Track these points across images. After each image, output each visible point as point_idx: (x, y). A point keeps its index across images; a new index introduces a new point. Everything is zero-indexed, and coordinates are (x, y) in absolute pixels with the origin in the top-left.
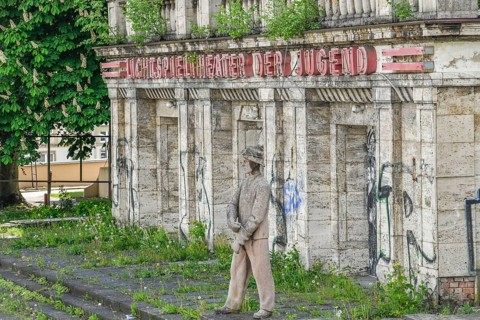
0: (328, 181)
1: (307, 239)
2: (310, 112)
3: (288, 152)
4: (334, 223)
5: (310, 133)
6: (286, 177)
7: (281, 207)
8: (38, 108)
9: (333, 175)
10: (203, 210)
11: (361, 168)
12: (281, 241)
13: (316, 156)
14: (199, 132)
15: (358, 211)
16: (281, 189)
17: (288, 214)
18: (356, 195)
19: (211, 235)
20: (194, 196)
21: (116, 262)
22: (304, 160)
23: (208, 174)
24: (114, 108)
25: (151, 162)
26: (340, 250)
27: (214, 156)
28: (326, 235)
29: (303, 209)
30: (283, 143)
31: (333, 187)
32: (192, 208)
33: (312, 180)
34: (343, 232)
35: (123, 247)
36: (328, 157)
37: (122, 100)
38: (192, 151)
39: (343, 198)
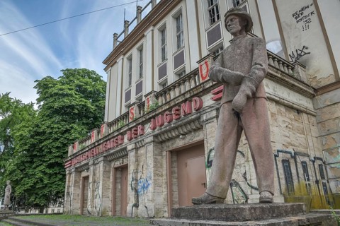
0: (162, 176)
1: (153, 201)
2: (155, 146)
3: (140, 168)
5: (155, 155)
6: (139, 178)
7: (136, 191)
9: (164, 172)
10: (97, 202)
12: (136, 205)
13: (157, 165)
14: (97, 175)
15: (176, 187)
16: (137, 184)
17: (140, 194)
20: (94, 197)
22: (152, 166)
23: (101, 187)
24: (67, 177)
25: (78, 190)
27: (103, 180)
28: (161, 199)
29: (151, 188)
30: (138, 165)
31: (165, 177)
32: (92, 202)
33: (156, 175)
37: (70, 174)
38: (94, 182)
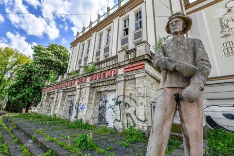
0: (92, 104)
1: (85, 116)
2: (90, 89)
3: (81, 98)
4: (92, 113)
5: (90, 93)
6: (80, 103)
8: (30, 98)
9: (93, 102)
10: (56, 112)
11: (99, 101)
12: (76, 117)
13: (90, 98)
14: (59, 98)
15: (97, 110)
16: (78, 106)
17: (79, 111)
18: (97, 107)
19: (57, 116)
20: (55, 109)
21: (35, 120)
22: (87, 98)
23: (59, 105)
25: (47, 104)
26: (93, 119)
27: (61, 101)
28: (89, 115)
29: (85, 109)
30: (80, 97)
31: (93, 105)
32: (54, 111)
33: (89, 103)
34: (94, 115)
35: (38, 118)
36: (92, 98)
37: (44, 95)
38: (56, 101)
39: (95, 107)
